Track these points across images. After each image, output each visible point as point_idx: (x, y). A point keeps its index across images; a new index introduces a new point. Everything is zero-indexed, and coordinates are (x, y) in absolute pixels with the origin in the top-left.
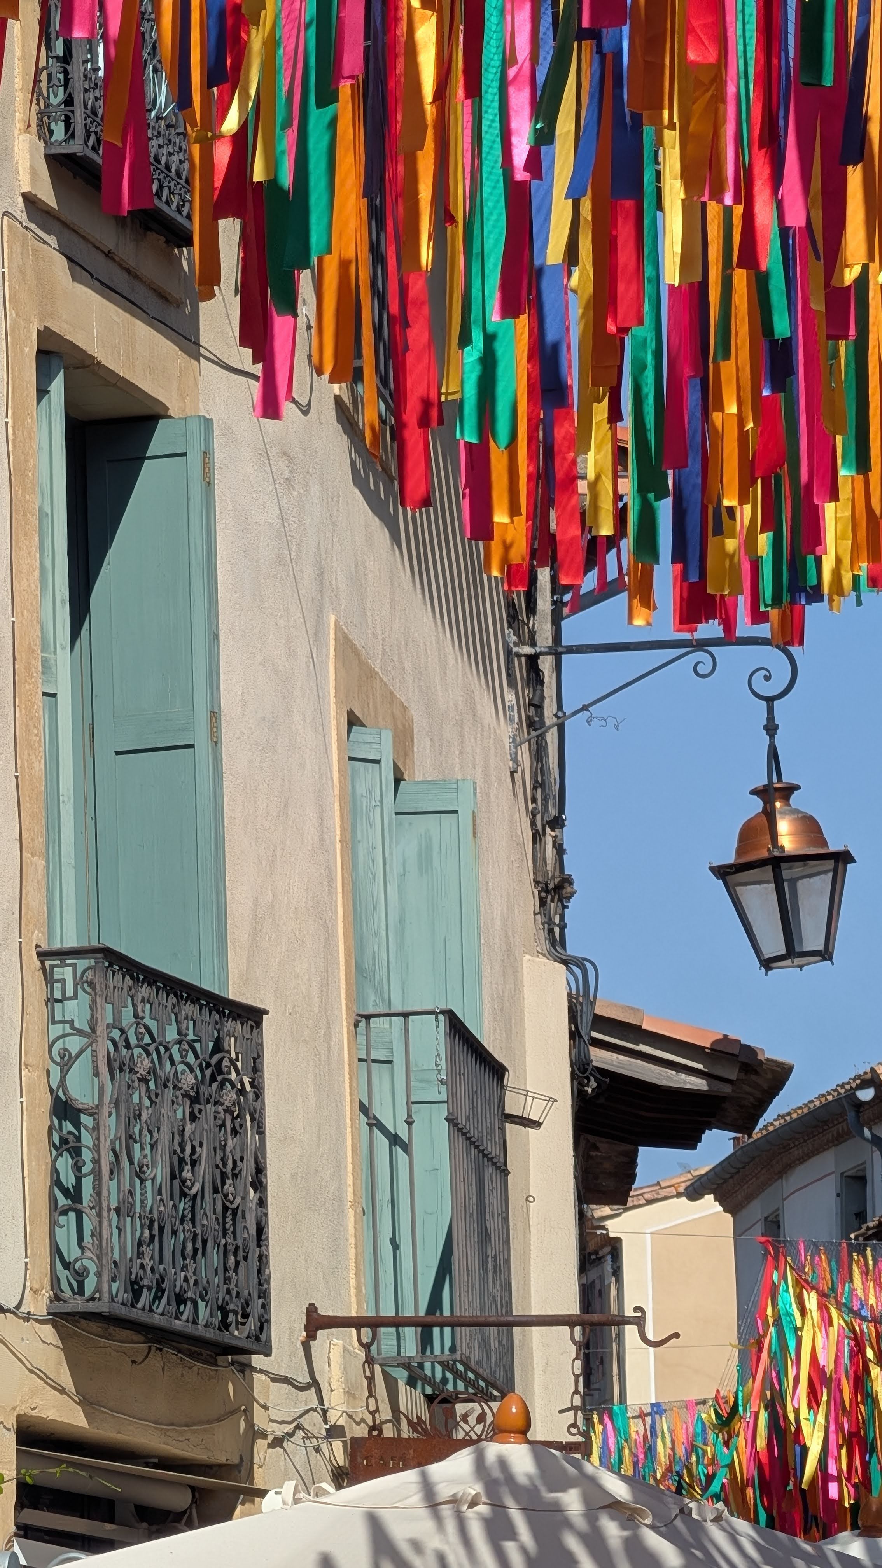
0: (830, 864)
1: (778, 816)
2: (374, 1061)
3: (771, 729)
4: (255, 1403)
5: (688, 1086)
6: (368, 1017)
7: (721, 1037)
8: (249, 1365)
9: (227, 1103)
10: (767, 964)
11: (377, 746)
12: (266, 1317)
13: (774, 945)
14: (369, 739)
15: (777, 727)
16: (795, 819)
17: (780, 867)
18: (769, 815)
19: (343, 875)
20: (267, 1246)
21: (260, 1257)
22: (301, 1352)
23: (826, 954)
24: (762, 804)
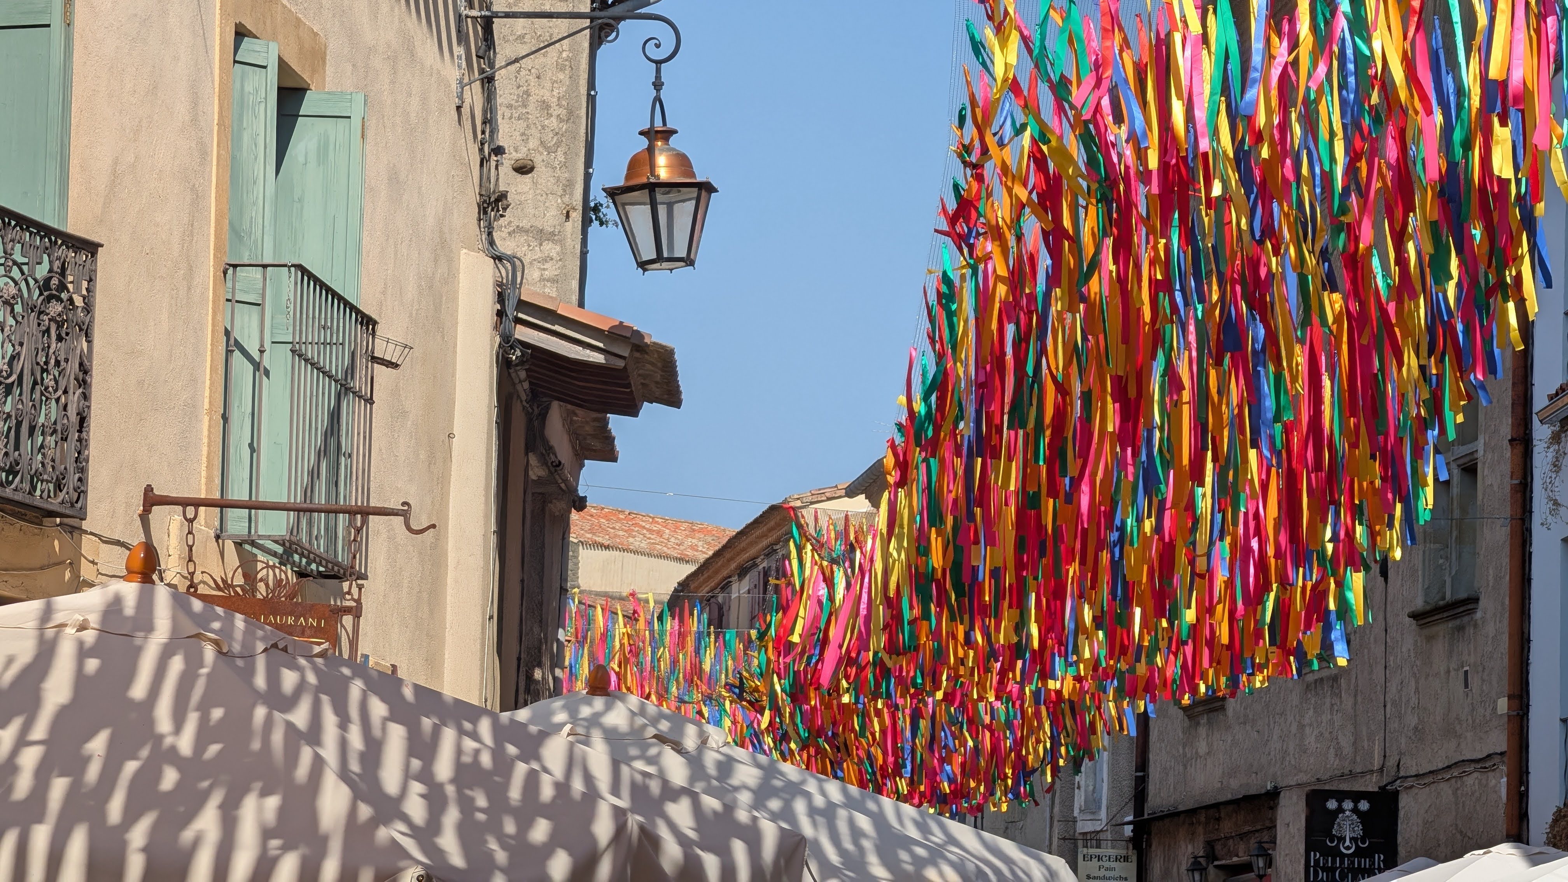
0: (694, 192)
1: (657, 152)
2: (237, 302)
3: (658, 85)
4: (82, 559)
5: (591, 360)
6: (235, 266)
7: (617, 323)
8: (80, 529)
9: (52, 313)
10: (643, 265)
11: (266, 55)
12: (82, 488)
13: (648, 252)
14: (258, 48)
15: (663, 84)
16: (673, 155)
17: (654, 191)
18: (650, 150)
19: (218, 152)
20: (88, 432)
21: (80, 440)
22: (138, 522)
23: (689, 261)
24: (648, 143)
